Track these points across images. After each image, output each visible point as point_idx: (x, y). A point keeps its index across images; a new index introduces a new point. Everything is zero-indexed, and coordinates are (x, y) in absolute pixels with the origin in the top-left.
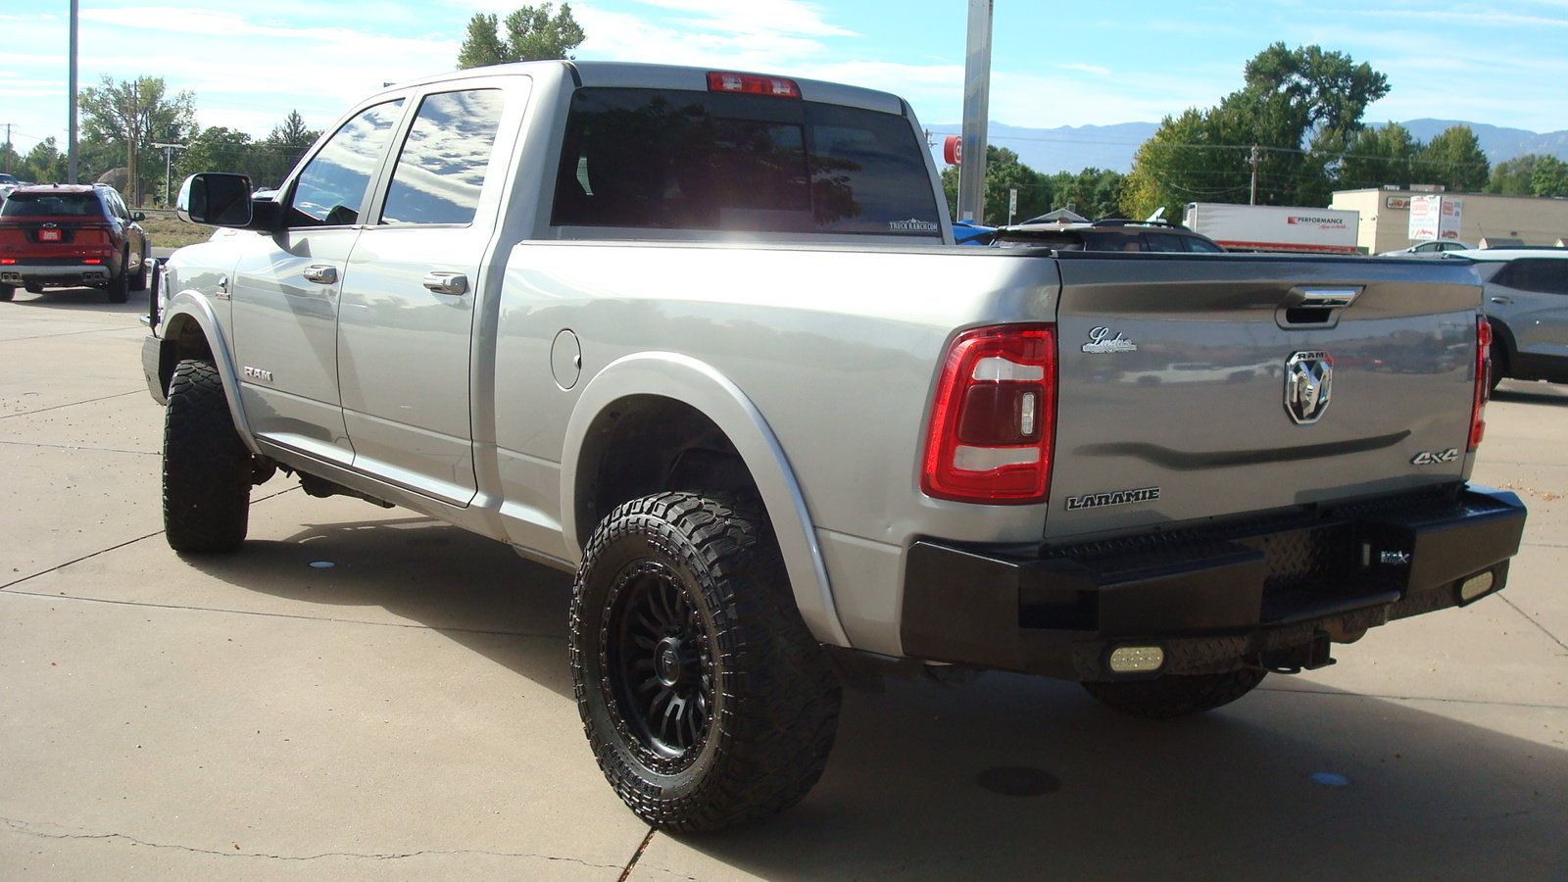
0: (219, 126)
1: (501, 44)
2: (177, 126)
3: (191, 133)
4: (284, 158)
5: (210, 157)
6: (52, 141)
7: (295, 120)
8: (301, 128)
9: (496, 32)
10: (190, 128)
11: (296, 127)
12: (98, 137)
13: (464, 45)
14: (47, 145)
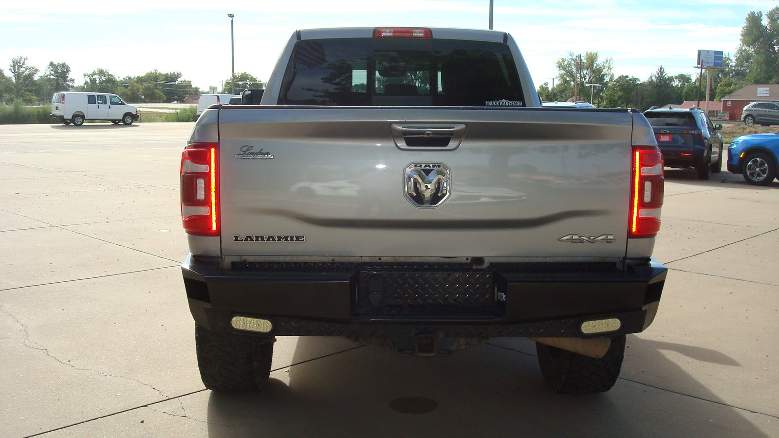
0: (624, 75)
1: (764, 27)
2: (604, 75)
3: (611, 78)
4: (654, 90)
5: (620, 90)
6: (546, 84)
7: (661, 71)
8: (664, 75)
9: (761, 20)
10: (610, 76)
11: (662, 74)
12: (565, 81)
13: (743, 28)
14: (544, 86)
